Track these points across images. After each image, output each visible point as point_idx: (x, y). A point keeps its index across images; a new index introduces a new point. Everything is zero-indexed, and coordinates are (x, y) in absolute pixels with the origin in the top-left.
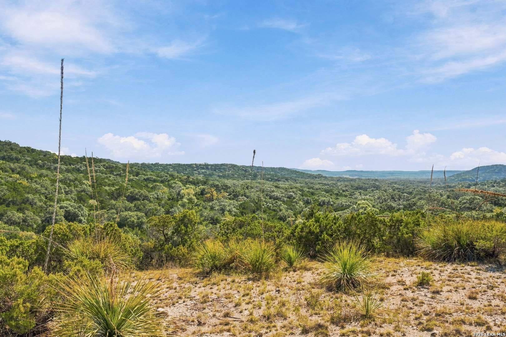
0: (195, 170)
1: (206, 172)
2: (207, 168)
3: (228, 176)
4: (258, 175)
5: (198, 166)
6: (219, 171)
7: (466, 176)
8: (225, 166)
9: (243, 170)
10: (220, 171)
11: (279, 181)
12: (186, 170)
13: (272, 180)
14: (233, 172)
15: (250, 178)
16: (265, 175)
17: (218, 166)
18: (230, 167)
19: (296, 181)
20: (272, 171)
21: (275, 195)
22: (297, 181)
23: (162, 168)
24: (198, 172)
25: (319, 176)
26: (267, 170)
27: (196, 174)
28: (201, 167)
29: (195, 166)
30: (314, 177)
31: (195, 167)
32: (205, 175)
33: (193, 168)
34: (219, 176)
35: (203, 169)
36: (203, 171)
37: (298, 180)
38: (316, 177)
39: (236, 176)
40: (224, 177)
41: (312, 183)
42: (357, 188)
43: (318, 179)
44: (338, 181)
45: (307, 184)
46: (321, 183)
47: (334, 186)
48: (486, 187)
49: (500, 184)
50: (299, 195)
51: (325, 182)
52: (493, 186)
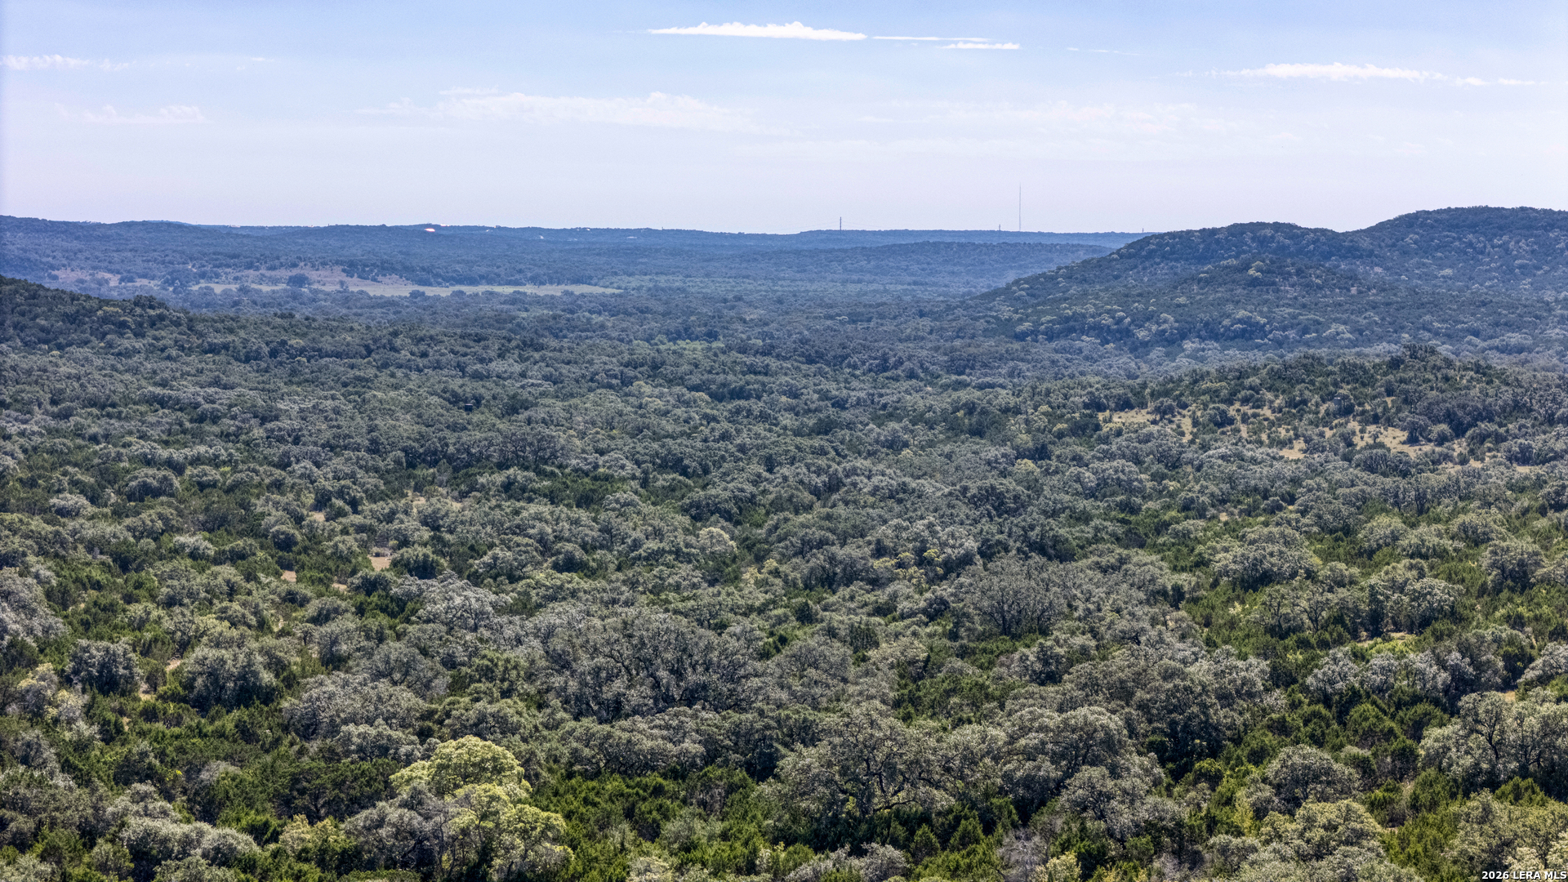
41: (102, 405)
42: (413, 460)
43: (139, 335)
44: (273, 354)
45: (65, 415)
46: (162, 402)
47: (258, 432)
48: (1187, 425)
49: (1259, 405)
50: (46, 617)
51: (188, 390)
52: (1224, 421)
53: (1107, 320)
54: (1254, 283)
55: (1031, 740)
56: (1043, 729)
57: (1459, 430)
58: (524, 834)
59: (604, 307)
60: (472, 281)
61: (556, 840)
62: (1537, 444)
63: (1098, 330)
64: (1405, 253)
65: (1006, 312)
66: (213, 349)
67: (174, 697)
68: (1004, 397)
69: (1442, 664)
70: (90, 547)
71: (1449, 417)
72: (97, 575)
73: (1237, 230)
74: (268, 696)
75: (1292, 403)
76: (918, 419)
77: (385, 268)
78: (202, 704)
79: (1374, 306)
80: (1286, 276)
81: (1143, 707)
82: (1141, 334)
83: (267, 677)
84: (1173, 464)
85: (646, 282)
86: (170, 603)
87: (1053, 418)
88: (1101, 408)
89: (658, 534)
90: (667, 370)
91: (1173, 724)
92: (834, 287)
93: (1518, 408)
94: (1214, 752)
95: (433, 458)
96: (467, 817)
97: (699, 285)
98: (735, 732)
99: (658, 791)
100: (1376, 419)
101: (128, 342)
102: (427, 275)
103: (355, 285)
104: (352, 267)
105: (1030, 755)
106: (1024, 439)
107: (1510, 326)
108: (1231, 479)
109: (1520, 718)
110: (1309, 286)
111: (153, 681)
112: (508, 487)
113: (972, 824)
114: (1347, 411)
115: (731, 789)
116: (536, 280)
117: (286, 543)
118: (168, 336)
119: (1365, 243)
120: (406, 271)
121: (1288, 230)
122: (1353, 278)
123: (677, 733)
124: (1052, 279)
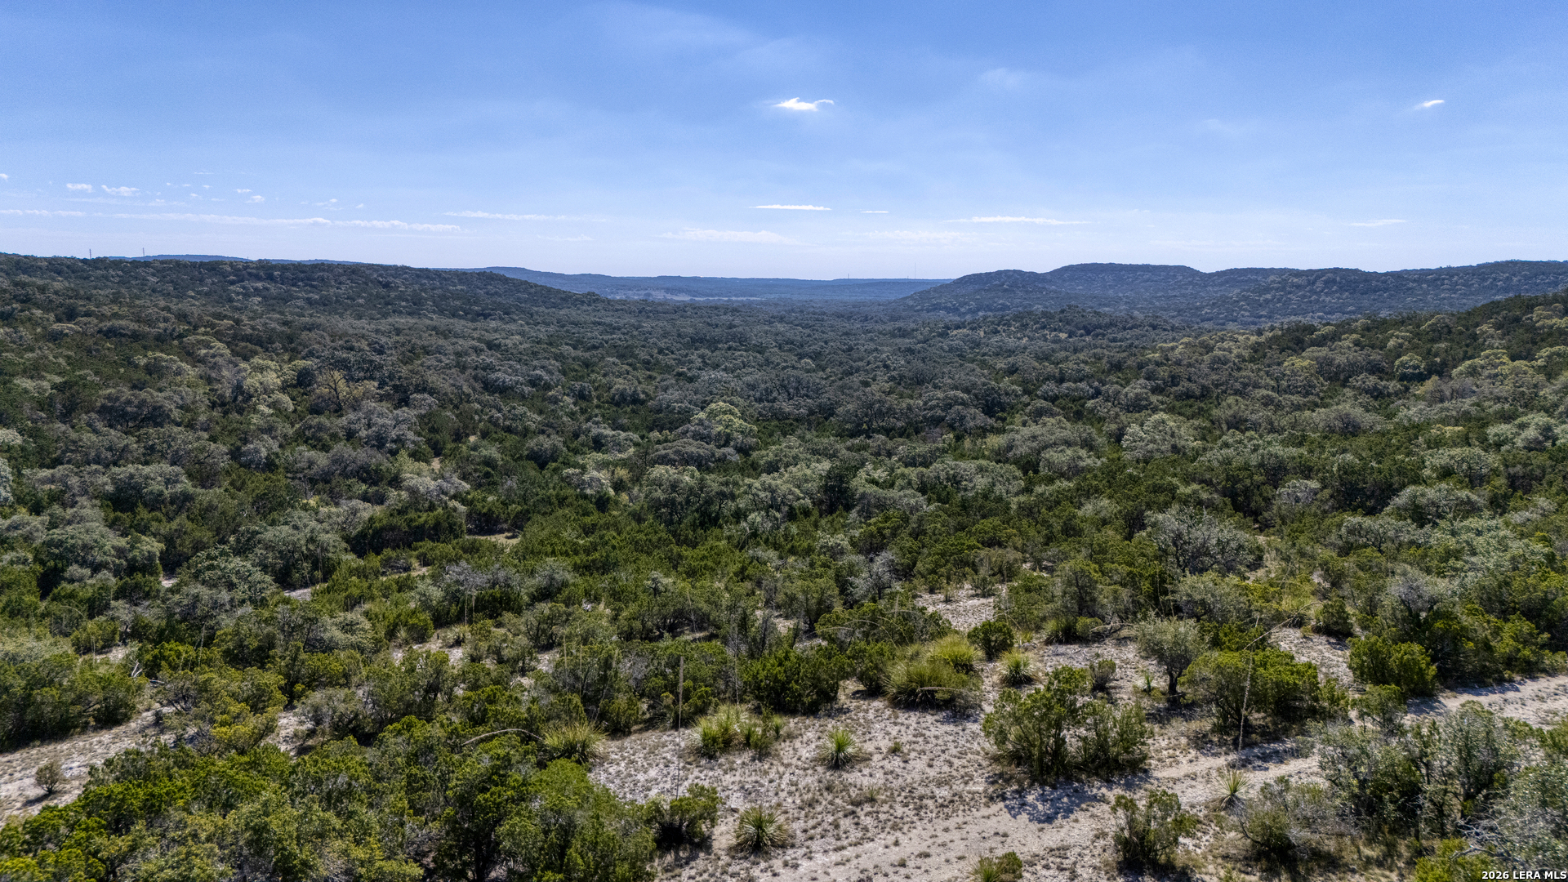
0: (232, 283)
1: (267, 289)
2: (271, 278)
3: (337, 301)
4: (426, 299)
5: (240, 270)
6: (306, 285)
7: (940, 297)
8: (324, 270)
9: (380, 282)
10: (312, 286)
11: (486, 316)
12: (201, 280)
13: (466, 314)
14: (351, 287)
15: (404, 307)
16: (443, 297)
17: (303, 272)
18: (340, 275)
19: (532, 315)
20: (461, 282)
21: (498, 379)
22: (535, 317)
23: (120, 273)
24: (244, 288)
25: (592, 299)
26: (446, 279)
27: (238, 294)
28: (250, 274)
29: (229, 269)
30: (576, 300)
31: (230, 274)
32: (264, 297)
33: (224, 275)
34: (309, 301)
35: (258, 278)
36: (259, 285)
37: (537, 312)
38: (583, 302)
39: (361, 301)
40: (325, 303)
41: (576, 324)
42: (693, 340)
43: (589, 305)
44: (640, 312)
45: (563, 326)
46: (599, 324)
47: (635, 333)
48: (982, 334)
49: (1010, 326)
50: (557, 376)
51: (608, 320)
52: (996, 332)
53: (949, 305)
54: (1005, 290)
55: (934, 402)
56: (938, 399)
57: (1088, 333)
58: (742, 432)
59: (762, 303)
60: (712, 296)
61: (753, 437)
62: (1119, 336)
63: (946, 308)
64: (1064, 281)
65: (911, 303)
66: (617, 310)
67: (607, 402)
68: (913, 326)
69: (1091, 387)
70: (574, 359)
71: (1084, 328)
72: (577, 367)
73: (999, 273)
74: (643, 402)
75: (1023, 325)
76: (880, 333)
77: (680, 291)
78: (617, 404)
79: (1052, 298)
80: (1018, 287)
81: (976, 395)
82: (963, 310)
83: (642, 396)
84: (978, 345)
85: (777, 296)
86: (605, 375)
87: (931, 332)
88: (949, 328)
89: (786, 361)
90: (786, 319)
91: (987, 401)
92: (847, 297)
93: (1111, 324)
94: (1003, 410)
95: (701, 340)
96: (720, 428)
97: (796, 297)
98: (820, 406)
99: (791, 424)
100: (1055, 330)
101: (585, 307)
102: (696, 293)
103: (669, 296)
104: (668, 290)
105: (931, 408)
106: (920, 337)
107: (1105, 305)
108: (1000, 347)
109: (1126, 395)
110: (1027, 292)
111: (598, 398)
112: (729, 348)
113: (911, 430)
114: (1044, 327)
115: (819, 424)
116: (736, 296)
117: (648, 362)
118: (600, 306)
119: (1049, 277)
120: (688, 292)
121: (1019, 272)
122: (1044, 288)
123: (798, 407)
124: (928, 292)
